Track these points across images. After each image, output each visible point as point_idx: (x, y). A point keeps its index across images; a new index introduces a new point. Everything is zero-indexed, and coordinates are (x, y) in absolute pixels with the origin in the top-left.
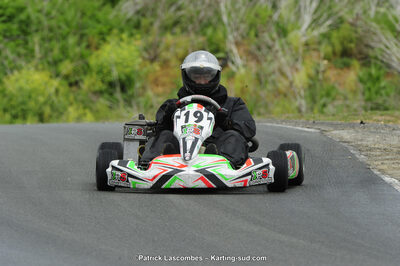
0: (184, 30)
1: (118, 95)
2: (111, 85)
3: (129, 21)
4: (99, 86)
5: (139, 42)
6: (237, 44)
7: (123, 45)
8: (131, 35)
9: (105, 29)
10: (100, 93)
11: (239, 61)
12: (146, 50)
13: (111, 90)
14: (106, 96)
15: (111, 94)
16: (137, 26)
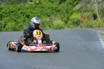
0: (88, 12)
1: (75, 24)
2: (74, 22)
3: (78, 10)
5: (79, 14)
6: (99, 14)
7: (76, 14)
9: (72, 11)
10: (71, 24)
11: (99, 18)
12: (81, 15)
13: (74, 23)
14: (73, 25)
15: (74, 24)
16: (79, 11)
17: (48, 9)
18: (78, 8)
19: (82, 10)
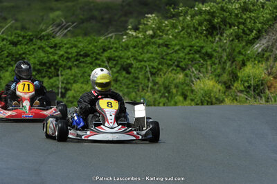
2: (249, 87)
4: (242, 88)
5: (263, 65)
8: (259, 62)
9: (245, 58)
10: (241, 91)
14: (245, 93)
15: (248, 92)
17: (179, 50)
18: (260, 50)
19: (270, 56)
